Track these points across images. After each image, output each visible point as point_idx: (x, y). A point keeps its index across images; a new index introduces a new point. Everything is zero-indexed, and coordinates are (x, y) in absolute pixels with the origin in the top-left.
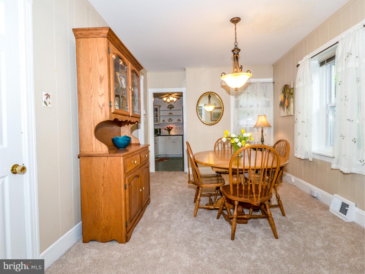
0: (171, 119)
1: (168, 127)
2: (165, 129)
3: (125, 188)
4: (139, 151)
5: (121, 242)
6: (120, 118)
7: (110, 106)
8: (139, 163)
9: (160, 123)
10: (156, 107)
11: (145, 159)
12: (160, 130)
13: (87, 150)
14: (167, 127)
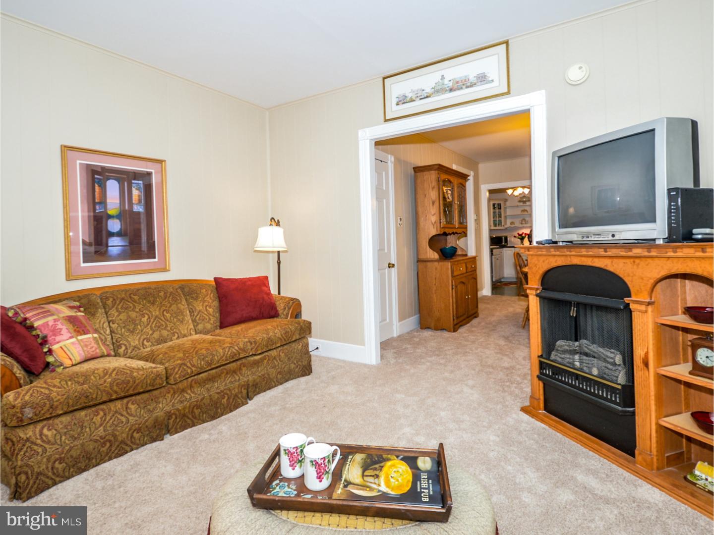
0: (525, 220)
1: (520, 233)
2: (515, 237)
3: (452, 289)
4: (466, 261)
5: (449, 331)
6: (447, 231)
7: (440, 223)
8: (465, 272)
9: (506, 227)
10: (499, 202)
11: (472, 269)
12: (506, 238)
13: (422, 257)
14: (518, 234)
